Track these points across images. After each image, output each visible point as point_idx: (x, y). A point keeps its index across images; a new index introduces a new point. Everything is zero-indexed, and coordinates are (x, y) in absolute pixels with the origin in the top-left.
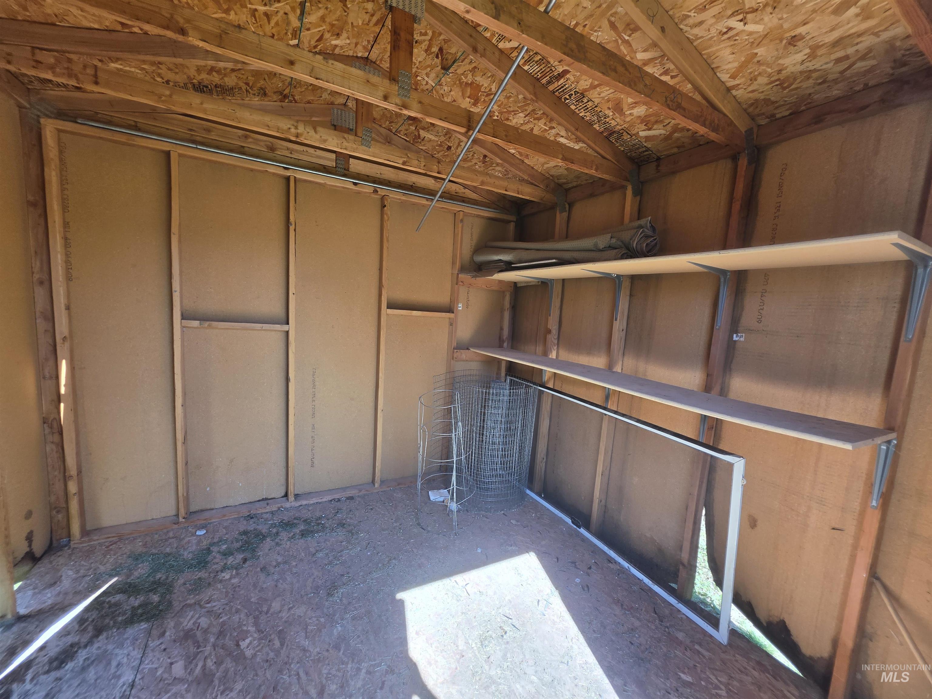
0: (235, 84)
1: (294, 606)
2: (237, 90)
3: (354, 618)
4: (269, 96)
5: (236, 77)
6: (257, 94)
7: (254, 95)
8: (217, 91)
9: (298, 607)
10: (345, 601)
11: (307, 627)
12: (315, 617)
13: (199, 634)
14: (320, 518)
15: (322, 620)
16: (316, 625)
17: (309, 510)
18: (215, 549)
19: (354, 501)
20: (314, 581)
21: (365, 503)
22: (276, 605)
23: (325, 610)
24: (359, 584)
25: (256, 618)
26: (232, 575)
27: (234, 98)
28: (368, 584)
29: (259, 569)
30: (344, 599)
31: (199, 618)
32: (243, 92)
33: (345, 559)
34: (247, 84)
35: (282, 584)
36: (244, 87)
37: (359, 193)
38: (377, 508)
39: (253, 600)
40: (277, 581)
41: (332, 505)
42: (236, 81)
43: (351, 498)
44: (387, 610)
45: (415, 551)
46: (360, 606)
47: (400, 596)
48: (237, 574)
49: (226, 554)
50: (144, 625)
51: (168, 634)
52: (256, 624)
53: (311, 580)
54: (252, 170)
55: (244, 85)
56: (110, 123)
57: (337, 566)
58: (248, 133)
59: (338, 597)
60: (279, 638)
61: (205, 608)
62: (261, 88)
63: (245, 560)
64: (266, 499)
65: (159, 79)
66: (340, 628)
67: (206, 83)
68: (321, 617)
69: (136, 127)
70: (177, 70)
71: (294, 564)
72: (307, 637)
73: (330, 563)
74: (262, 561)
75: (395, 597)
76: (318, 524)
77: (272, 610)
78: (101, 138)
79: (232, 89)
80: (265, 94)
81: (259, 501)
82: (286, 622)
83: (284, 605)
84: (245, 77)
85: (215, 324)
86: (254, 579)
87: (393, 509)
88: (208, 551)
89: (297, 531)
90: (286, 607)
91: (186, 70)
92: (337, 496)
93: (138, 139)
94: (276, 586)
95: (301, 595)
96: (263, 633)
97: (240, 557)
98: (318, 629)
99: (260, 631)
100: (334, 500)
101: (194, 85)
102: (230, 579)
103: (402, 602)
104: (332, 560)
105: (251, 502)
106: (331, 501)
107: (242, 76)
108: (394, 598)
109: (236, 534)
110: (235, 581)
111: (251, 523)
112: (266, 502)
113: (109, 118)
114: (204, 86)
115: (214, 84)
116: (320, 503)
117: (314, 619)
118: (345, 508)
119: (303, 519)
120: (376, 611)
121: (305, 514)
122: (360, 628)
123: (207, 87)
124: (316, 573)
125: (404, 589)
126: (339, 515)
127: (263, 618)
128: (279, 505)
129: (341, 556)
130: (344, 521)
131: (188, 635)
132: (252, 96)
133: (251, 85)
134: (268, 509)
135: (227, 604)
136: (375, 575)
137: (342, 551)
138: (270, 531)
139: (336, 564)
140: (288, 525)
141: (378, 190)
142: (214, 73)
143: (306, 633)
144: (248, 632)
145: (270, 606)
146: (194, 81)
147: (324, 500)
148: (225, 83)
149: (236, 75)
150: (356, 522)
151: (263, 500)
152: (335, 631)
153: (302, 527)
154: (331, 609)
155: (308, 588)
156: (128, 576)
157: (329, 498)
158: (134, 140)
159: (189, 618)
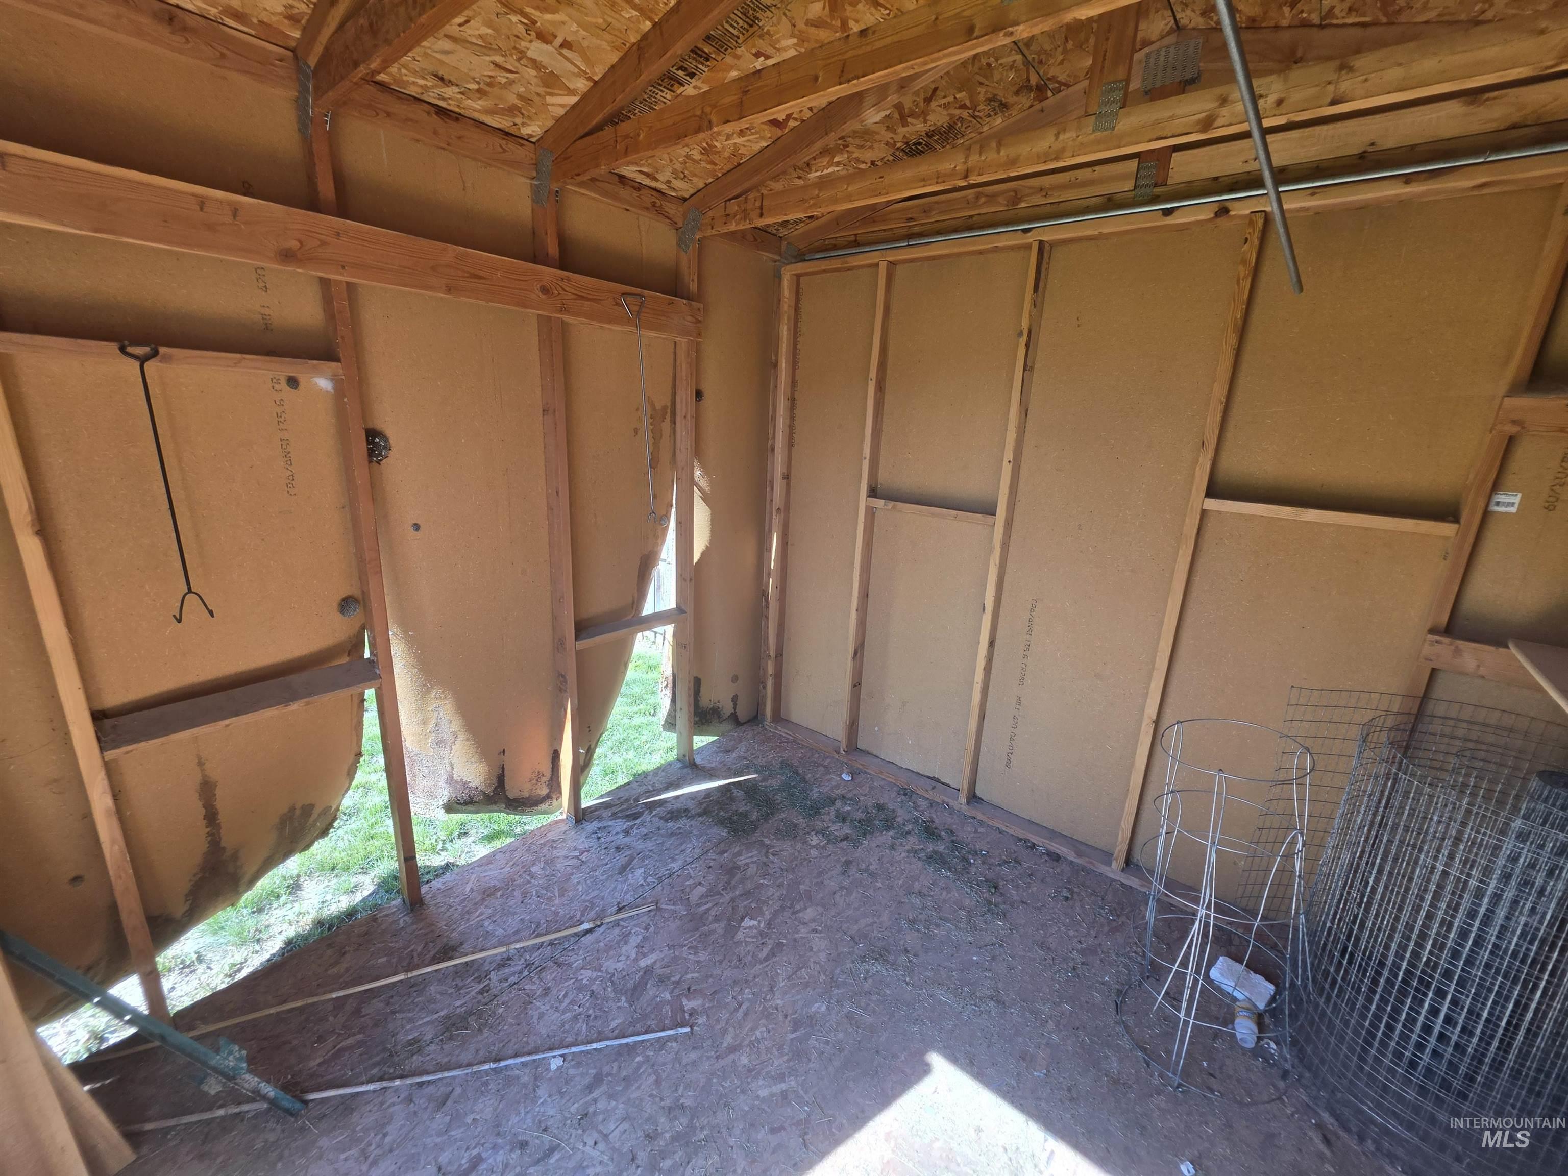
0: (948, 118)
1: (821, 932)
2: (959, 124)
3: (849, 1017)
4: (1013, 105)
5: (940, 106)
6: (992, 113)
7: (989, 116)
8: (936, 141)
9: (822, 937)
10: (867, 986)
11: (800, 969)
12: (821, 966)
13: (738, 876)
14: (975, 853)
15: (823, 977)
16: (811, 976)
17: (976, 831)
18: (838, 804)
19: (1055, 863)
20: (871, 925)
21: (1069, 882)
22: (810, 913)
23: (838, 971)
24: (907, 984)
25: (782, 908)
26: (818, 844)
27: (966, 138)
28: (919, 995)
29: (843, 859)
30: (870, 981)
31: (753, 862)
32: (970, 122)
33: (935, 935)
34: (963, 107)
35: (841, 896)
36: (965, 114)
37: (1183, 228)
38: (1078, 904)
39: (801, 886)
40: (842, 888)
41: (1014, 847)
42: (945, 113)
43: (1056, 858)
44: (895, 1056)
45: (1051, 1025)
46: (874, 1012)
47: (936, 1060)
48: (824, 847)
49: (842, 818)
50: (724, 833)
51: (725, 855)
52: (775, 914)
53: (869, 920)
54: (981, 252)
55: (961, 111)
56: (835, 247)
57: (916, 934)
58: (980, 189)
59: (867, 972)
60: (772, 949)
61: (767, 857)
62: (990, 100)
63: (846, 838)
64: (938, 781)
65: (862, 166)
66: (823, 1008)
67: (913, 139)
68: (824, 974)
69: (856, 243)
70: (869, 144)
71: (879, 885)
72: (789, 978)
73: (912, 922)
74: (859, 853)
75: (927, 1052)
76: (965, 859)
77: (801, 915)
78: (825, 271)
79: (951, 127)
80: (1004, 106)
81: (929, 777)
82: (795, 940)
83: (814, 920)
84: (951, 99)
85: (900, 505)
86: (828, 866)
87: (1106, 929)
88: (832, 801)
89: (930, 848)
90: (813, 925)
91: (877, 137)
92: (1034, 839)
93: (849, 259)
94: (834, 893)
95: (840, 928)
96: (769, 929)
97: (847, 830)
98: (808, 982)
99: (769, 924)
100: (1026, 840)
101: (902, 150)
102: (814, 847)
103: (925, 1070)
104: (921, 921)
105: (919, 774)
106: (1020, 840)
107: (945, 101)
108: (922, 1053)
109: (870, 802)
110: (814, 853)
111: (899, 800)
112: (934, 783)
113: (833, 241)
114: (915, 144)
115: (923, 134)
116: (1001, 832)
117: (818, 967)
118: (1025, 865)
119: (954, 838)
120: (883, 1039)
121: (966, 834)
122: (841, 1035)
123: (920, 144)
124: (885, 918)
125: (954, 1059)
126: (1005, 870)
127: (787, 914)
128: (946, 799)
129: (938, 926)
130: (1001, 883)
131: (731, 870)
132: (987, 120)
133: (968, 104)
134: (931, 795)
135: (782, 870)
136: (942, 995)
137: (949, 921)
138: (904, 825)
139: (918, 931)
140: (930, 831)
141: (1228, 204)
142: (909, 120)
143: (795, 973)
144: (762, 914)
145: (806, 908)
146: (899, 145)
147: (1010, 831)
148: (935, 124)
149: (937, 103)
150: (1016, 898)
151: (933, 779)
152: (817, 1005)
153: (941, 848)
154: (844, 977)
155: (856, 928)
156: (764, 780)
157: (1021, 834)
158: (847, 263)
159: (750, 855)
